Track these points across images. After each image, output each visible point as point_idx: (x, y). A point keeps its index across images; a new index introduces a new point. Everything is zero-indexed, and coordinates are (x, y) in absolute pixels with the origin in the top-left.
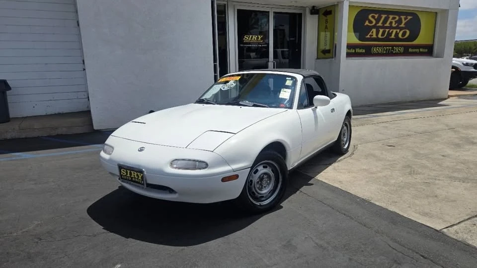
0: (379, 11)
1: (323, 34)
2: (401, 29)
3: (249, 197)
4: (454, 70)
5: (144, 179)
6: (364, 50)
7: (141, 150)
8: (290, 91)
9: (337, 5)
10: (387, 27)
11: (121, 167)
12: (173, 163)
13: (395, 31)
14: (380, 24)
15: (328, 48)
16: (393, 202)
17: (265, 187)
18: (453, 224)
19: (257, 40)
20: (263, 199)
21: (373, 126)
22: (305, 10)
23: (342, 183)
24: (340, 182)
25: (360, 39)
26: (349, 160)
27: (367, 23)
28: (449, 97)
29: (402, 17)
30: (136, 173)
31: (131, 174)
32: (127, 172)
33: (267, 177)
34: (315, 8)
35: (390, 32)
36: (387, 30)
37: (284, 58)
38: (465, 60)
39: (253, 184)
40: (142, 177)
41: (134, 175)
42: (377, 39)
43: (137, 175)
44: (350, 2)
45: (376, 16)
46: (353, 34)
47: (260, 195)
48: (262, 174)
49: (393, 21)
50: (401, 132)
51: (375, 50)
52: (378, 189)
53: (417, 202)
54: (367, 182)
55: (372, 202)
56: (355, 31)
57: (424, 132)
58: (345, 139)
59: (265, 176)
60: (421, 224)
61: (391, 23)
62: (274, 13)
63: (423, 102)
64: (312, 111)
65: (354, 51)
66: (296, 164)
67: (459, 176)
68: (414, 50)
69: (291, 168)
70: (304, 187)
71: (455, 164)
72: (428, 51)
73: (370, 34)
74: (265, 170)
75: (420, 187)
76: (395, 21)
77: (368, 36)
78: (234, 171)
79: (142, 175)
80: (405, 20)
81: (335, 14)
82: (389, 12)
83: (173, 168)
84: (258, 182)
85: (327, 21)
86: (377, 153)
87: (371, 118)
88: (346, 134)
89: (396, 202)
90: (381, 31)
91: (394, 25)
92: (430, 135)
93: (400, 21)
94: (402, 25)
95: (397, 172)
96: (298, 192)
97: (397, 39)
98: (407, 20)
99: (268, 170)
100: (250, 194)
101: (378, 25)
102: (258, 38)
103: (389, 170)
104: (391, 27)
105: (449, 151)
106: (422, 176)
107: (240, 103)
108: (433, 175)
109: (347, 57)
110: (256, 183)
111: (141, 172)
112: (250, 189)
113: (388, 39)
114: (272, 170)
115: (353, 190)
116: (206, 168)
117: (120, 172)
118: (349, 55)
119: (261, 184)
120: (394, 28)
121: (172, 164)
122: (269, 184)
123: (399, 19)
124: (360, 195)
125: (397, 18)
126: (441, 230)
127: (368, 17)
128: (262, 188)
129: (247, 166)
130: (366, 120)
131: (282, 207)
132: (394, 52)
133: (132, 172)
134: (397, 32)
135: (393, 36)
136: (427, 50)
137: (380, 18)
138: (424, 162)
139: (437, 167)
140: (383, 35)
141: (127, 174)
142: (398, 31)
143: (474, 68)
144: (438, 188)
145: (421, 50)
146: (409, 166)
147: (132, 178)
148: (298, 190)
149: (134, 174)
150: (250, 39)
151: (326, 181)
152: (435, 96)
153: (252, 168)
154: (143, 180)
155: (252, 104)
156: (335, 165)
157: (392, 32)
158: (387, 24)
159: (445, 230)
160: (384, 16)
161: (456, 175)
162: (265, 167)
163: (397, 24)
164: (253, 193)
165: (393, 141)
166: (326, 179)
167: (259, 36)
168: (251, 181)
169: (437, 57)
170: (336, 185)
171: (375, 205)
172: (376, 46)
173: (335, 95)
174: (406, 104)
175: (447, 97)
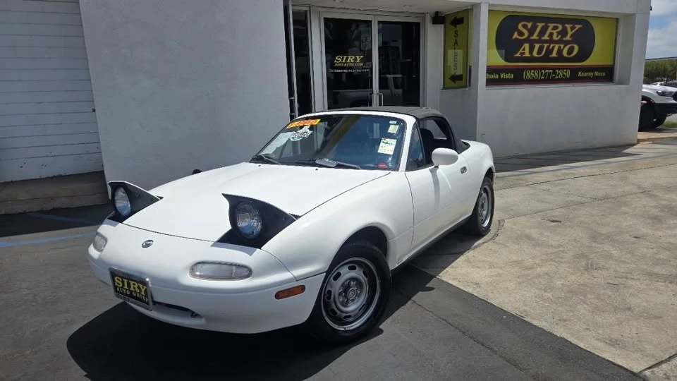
0: (534, 19)
1: (451, 53)
2: (566, 43)
3: (327, 319)
4: (645, 102)
5: (149, 294)
6: (512, 75)
7: (147, 245)
8: (394, 142)
9: (472, 9)
10: (546, 41)
11: (114, 274)
12: (195, 267)
13: (557, 46)
14: (535, 37)
15: (459, 72)
16: (560, 320)
17: (353, 300)
18: (660, 360)
19: (355, 63)
20: (350, 320)
21: (527, 188)
22: (424, 19)
23: (480, 287)
24: (476, 284)
25: (506, 60)
26: (491, 245)
27: (516, 35)
28: (639, 141)
29: (567, 25)
30: (136, 286)
31: (129, 285)
32: (123, 282)
33: (356, 285)
34: (439, 15)
35: (551, 47)
36: (546, 45)
37: (397, 87)
38: (658, 87)
39: (332, 297)
40: (146, 291)
41: (134, 288)
42: (532, 59)
43: (139, 288)
44: (490, 5)
45: (529, 25)
46: (495, 51)
47: (344, 315)
48: (346, 281)
49: (555, 32)
50: (570, 199)
51: (528, 75)
52: (536, 297)
53: (599, 319)
54: (520, 283)
55: (527, 320)
56: (498, 47)
57: (605, 198)
58: (485, 213)
59: (352, 283)
60: (608, 361)
61: (551, 35)
62: (379, 22)
63: (600, 150)
64: (430, 173)
65: (497, 77)
66: (405, 259)
67: (664, 272)
68: (586, 74)
69: (397, 265)
70: (420, 292)
71: (655, 250)
72: (606, 74)
73: (521, 51)
74: (353, 274)
75: (602, 292)
76: (557, 32)
77: (518, 55)
78: (296, 279)
79: (145, 287)
80: (572, 30)
81: (468, 23)
82: (547, 19)
83: (194, 276)
84: (340, 294)
85: (456, 33)
86: (534, 233)
87: (526, 176)
88: (486, 205)
89: (565, 321)
90: (537, 46)
91: (555, 38)
92: (613, 202)
93: (564, 32)
94: (568, 38)
95: (565, 265)
96: (410, 302)
97: (560, 58)
98: (575, 30)
99: (358, 273)
100: (328, 314)
101: (532, 38)
102: (356, 59)
103: (553, 263)
104: (551, 41)
105: (644, 230)
106: (605, 273)
107: (317, 162)
108: (622, 270)
109: (487, 85)
110: (337, 296)
111: (145, 283)
112: (327, 306)
113: (546, 58)
114: (364, 273)
115: (497, 299)
116: (248, 276)
117: (114, 281)
118: (490, 82)
119: (346, 297)
120: (556, 42)
121: (193, 269)
122: (358, 296)
123: (563, 29)
124: (508, 308)
125: (560, 27)
126: (641, 372)
127: (517, 26)
128: (347, 302)
129: (319, 270)
130: (518, 180)
131: (381, 331)
132: (557, 77)
133: (132, 283)
134: (560, 47)
135: (554, 54)
136: (604, 74)
137: (534, 27)
138: (607, 247)
139: (628, 256)
140: (539, 52)
141: (123, 285)
142: (562, 46)
143: (674, 99)
144: (632, 295)
145: (597, 74)
146: (584, 256)
147: (131, 292)
148: (410, 299)
149: (134, 286)
150: (344, 61)
151: (454, 283)
152: (619, 141)
153: (329, 272)
154: (146, 296)
155: (335, 163)
156: (469, 254)
157: (553, 48)
158: (546, 37)
159: (648, 373)
160: (540, 25)
161: (657, 269)
162: (352, 268)
163: (560, 36)
164: (333, 311)
165: (558, 214)
166: (454, 279)
167: (358, 57)
168: (330, 292)
169: (619, 83)
170: (470, 290)
171: (532, 325)
172: (530, 68)
173: (468, 146)
174: (576, 154)
175: (636, 142)
